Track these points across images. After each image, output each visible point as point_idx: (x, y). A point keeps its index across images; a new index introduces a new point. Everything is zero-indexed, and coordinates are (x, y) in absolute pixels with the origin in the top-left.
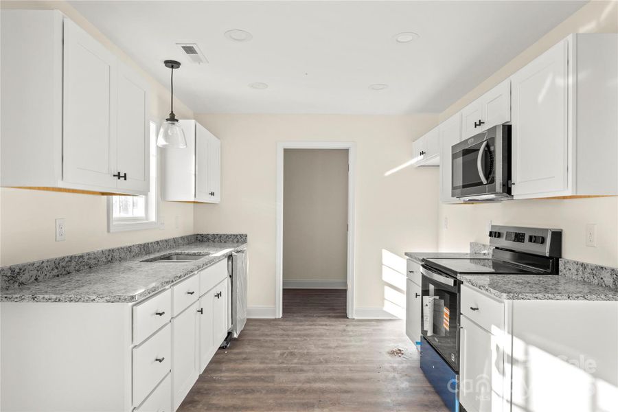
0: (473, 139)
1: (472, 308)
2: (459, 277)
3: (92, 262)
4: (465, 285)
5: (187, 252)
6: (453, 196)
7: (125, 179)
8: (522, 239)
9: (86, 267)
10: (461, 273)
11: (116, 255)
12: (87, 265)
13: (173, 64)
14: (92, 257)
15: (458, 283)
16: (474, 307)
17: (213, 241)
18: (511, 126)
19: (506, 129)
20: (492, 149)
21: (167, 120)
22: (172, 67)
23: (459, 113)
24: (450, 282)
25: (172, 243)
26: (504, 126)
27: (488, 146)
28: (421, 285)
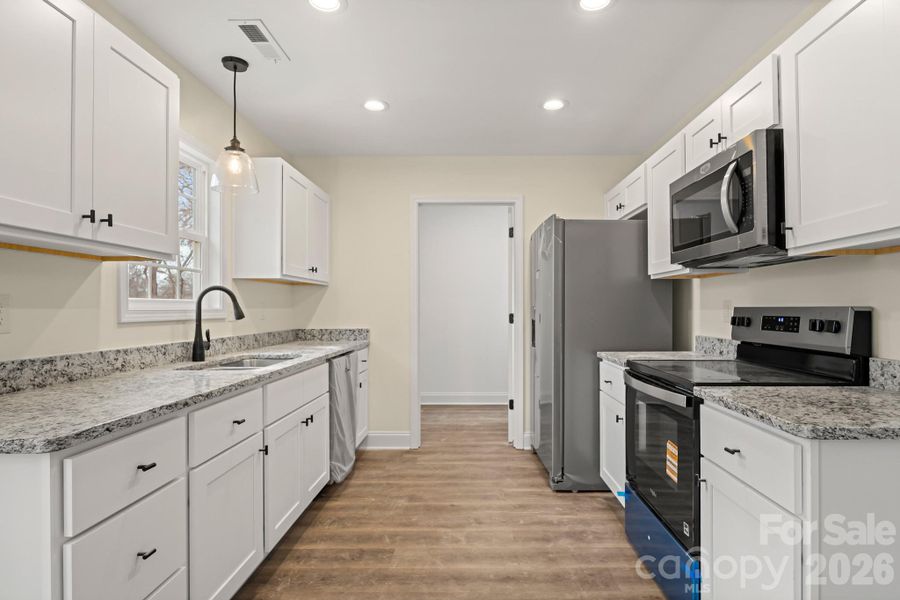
0: (709, 165)
1: (726, 449)
2: (697, 391)
3: (77, 370)
4: (708, 406)
5: (267, 354)
6: (672, 262)
7: (110, 225)
8: (793, 327)
9: (60, 379)
10: (699, 384)
11: (134, 358)
12: (63, 375)
13: (235, 64)
14: (77, 362)
15: (695, 403)
16: (731, 448)
17: (321, 339)
18: (782, 130)
19: (772, 137)
20: (746, 172)
21: (227, 149)
22: (235, 69)
23: (679, 134)
24: (680, 400)
25: (252, 342)
26: (769, 131)
27: (738, 171)
28: (624, 402)
